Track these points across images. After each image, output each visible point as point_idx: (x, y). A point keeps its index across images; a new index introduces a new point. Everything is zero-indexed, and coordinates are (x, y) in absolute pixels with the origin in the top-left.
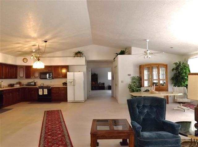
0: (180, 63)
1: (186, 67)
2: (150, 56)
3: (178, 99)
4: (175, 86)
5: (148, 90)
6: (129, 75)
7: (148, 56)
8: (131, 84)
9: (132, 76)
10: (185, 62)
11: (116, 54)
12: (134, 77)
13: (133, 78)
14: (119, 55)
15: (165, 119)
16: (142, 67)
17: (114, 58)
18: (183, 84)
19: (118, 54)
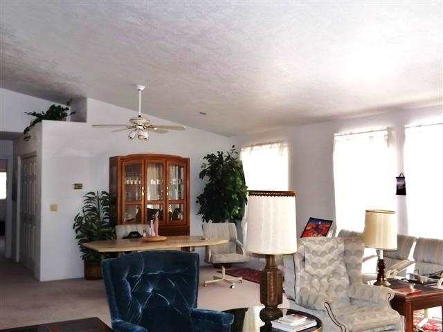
0: (221, 156)
1: (235, 168)
2: (146, 134)
3: (216, 256)
4: (206, 219)
5: (137, 233)
6: (78, 186)
7: (142, 133)
8: (82, 215)
9: (87, 189)
10: (233, 155)
11: (34, 114)
12: (93, 193)
13: (91, 196)
14: (44, 122)
15: (196, 306)
16: (119, 164)
17: (27, 130)
18: (228, 214)
19: (40, 118)
